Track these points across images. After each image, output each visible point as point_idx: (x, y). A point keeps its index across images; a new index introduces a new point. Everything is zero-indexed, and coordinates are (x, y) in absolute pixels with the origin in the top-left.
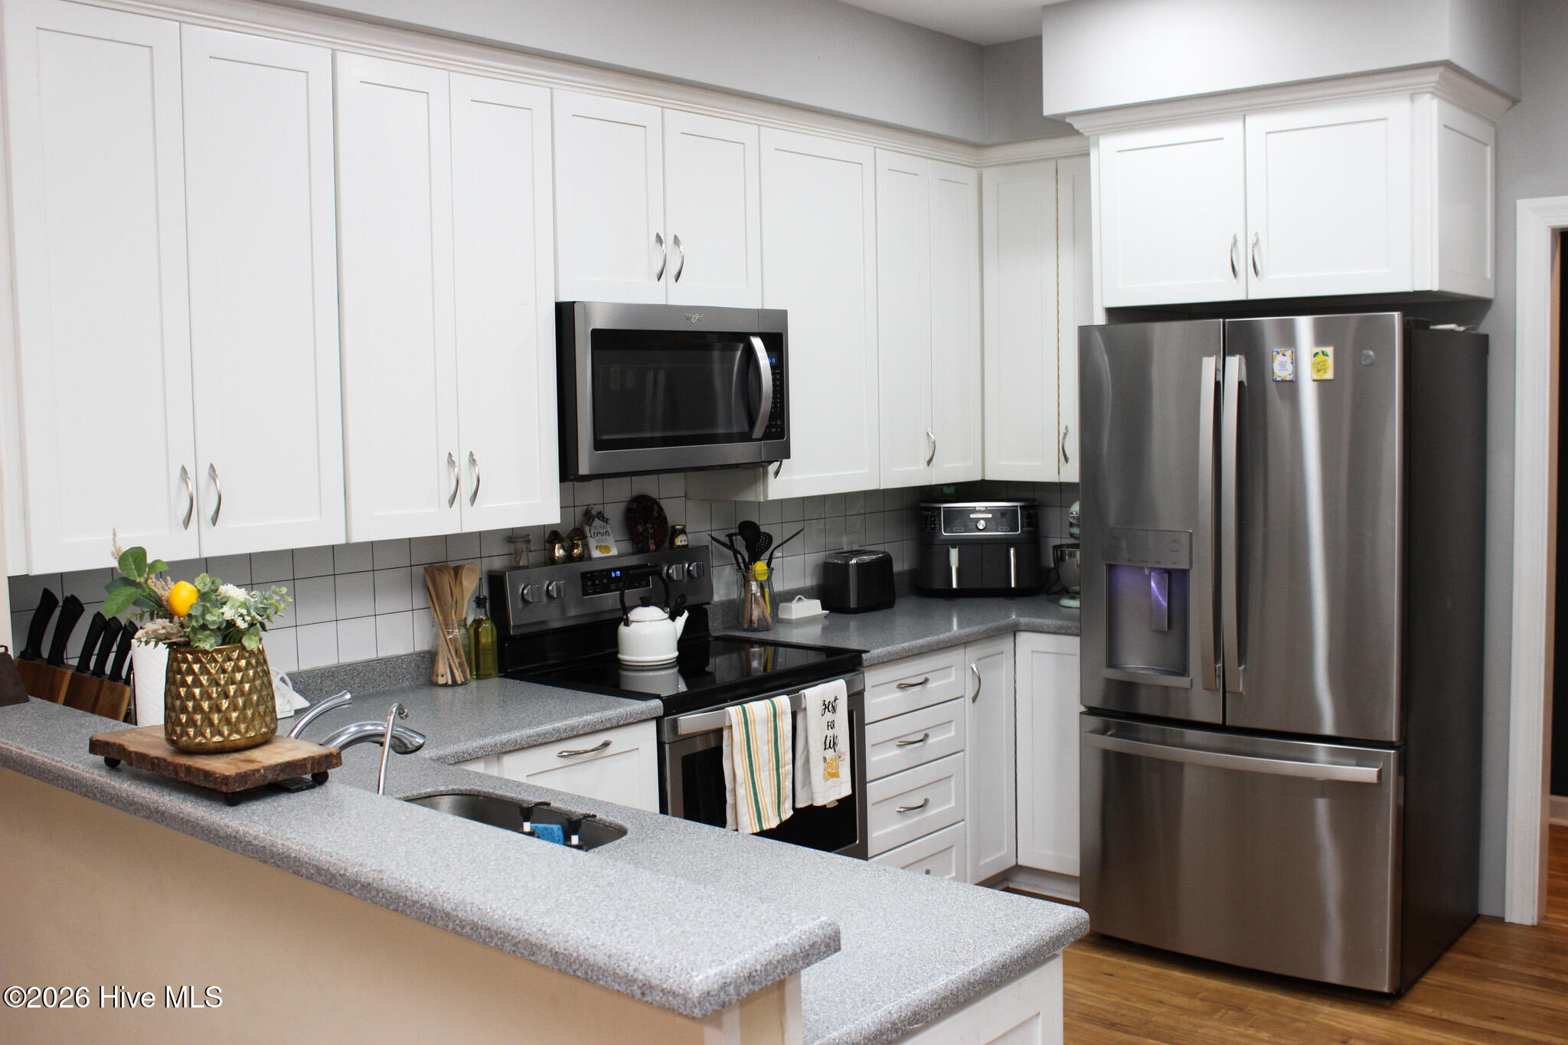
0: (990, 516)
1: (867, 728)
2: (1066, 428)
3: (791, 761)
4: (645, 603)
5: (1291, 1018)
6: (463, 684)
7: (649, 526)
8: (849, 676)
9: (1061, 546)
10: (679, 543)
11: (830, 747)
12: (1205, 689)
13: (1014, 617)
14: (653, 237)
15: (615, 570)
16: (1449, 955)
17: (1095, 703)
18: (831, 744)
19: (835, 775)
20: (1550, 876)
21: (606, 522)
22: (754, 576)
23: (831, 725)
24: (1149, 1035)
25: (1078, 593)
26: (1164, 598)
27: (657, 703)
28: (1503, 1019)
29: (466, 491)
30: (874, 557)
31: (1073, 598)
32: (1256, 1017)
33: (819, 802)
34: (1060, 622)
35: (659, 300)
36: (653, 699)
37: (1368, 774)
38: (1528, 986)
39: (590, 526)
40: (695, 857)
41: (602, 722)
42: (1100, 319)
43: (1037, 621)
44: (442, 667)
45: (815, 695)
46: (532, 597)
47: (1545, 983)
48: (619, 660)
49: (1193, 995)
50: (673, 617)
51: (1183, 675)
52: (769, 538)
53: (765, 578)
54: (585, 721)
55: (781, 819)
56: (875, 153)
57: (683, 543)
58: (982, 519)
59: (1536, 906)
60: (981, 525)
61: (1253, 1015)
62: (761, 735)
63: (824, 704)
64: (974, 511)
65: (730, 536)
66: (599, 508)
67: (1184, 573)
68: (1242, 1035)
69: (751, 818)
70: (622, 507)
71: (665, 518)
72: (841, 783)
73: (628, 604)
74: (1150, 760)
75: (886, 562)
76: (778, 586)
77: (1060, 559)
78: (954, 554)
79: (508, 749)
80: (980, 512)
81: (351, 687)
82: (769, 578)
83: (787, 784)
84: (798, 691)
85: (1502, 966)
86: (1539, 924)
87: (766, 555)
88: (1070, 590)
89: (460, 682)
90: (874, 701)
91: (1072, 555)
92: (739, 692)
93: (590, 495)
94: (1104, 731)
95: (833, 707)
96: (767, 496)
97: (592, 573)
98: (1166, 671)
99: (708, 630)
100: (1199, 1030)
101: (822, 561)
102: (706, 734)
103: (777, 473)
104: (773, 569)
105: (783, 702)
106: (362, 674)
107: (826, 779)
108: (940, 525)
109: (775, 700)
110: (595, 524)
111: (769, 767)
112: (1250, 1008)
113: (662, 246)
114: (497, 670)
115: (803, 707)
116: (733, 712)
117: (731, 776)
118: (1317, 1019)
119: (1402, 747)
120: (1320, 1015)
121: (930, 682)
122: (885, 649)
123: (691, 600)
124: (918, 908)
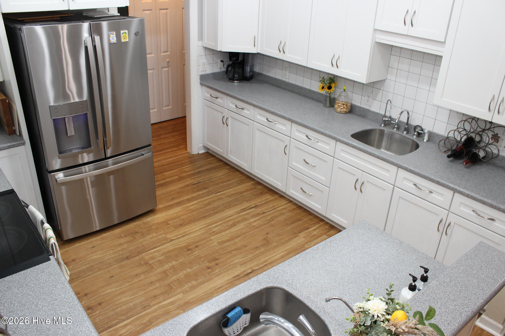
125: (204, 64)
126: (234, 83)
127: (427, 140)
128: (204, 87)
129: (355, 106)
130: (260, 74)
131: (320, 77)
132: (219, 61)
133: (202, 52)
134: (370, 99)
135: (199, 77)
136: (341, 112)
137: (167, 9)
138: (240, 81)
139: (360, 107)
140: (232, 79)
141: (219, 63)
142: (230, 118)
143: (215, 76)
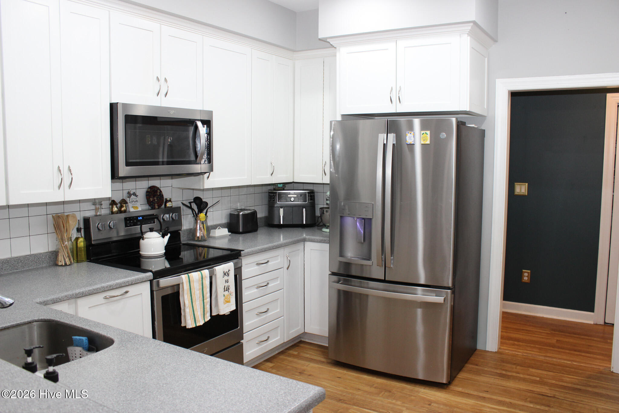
0: (296, 196)
1: (243, 281)
2: (326, 162)
3: (209, 297)
4: (151, 230)
5: (409, 395)
6: (69, 265)
7: (155, 198)
8: (235, 261)
9: (323, 208)
10: (169, 206)
11: (226, 290)
12: (377, 266)
13: (304, 236)
14: (156, 78)
15: (140, 216)
16: (467, 365)
17: (335, 271)
18: (227, 289)
19: (229, 302)
20: (502, 332)
21: (137, 197)
22: (200, 219)
23: (227, 281)
24: (354, 404)
25: (329, 226)
26: (362, 230)
27: (150, 274)
28: (488, 392)
29: (66, 182)
30: (249, 212)
31: (327, 228)
32: (396, 395)
33: (222, 313)
34: (322, 238)
35: (158, 104)
36: (148, 272)
37: (440, 299)
38: (495, 377)
39: (130, 198)
40: (141, 358)
41: (124, 283)
42: (339, 118)
43: (313, 237)
44: (60, 258)
45: (220, 269)
46: (102, 228)
47: (501, 376)
48: (140, 254)
49: (371, 386)
50: (163, 236)
51: (369, 260)
52: (206, 204)
53: (204, 220)
54: (116, 283)
55: (205, 321)
56: (252, 51)
57: (170, 206)
58: (293, 197)
59: (497, 344)
60: (292, 199)
61: (395, 394)
62: (196, 286)
63: (224, 273)
64: (290, 194)
65: (190, 203)
66: (134, 191)
67: (370, 220)
68: (391, 403)
69: (191, 321)
70: (145, 190)
71: (163, 195)
72: (231, 305)
73: (143, 230)
74: (356, 294)
75: (254, 213)
76: (210, 223)
77: (322, 213)
78: (282, 210)
79: (79, 296)
80: (292, 194)
81: (17, 267)
82: (206, 220)
83: (208, 306)
84: (213, 267)
85: (486, 369)
86: (498, 351)
87: (205, 211)
88: (326, 225)
89: (68, 264)
90: (246, 270)
91: (327, 211)
92: (188, 268)
93: (130, 186)
94: (338, 282)
95: (228, 274)
96: (204, 187)
97: (130, 218)
98: (362, 258)
99: (180, 241)
100: (374, 401)
101: (229, 213)
102: (173, 286)
103: (208, 177)
104: (207, 216)
105: (206, 272)
106: (23, 261)
107: (225, 304)
108: (276, 199)
109: (202, 272)
110: (131, 197)
111: (200, 300)
112: (393, 391)
113: (159, 82)
114: (86, 259)
115: (215, 274)
116: (184, 277)
117: (183, 304)
118: (419, 395)
119: (453, 289)
120: (420, 393)
121: (269, 262)
122: (251, 249)
123: (172, 229)
124: (242, 389)
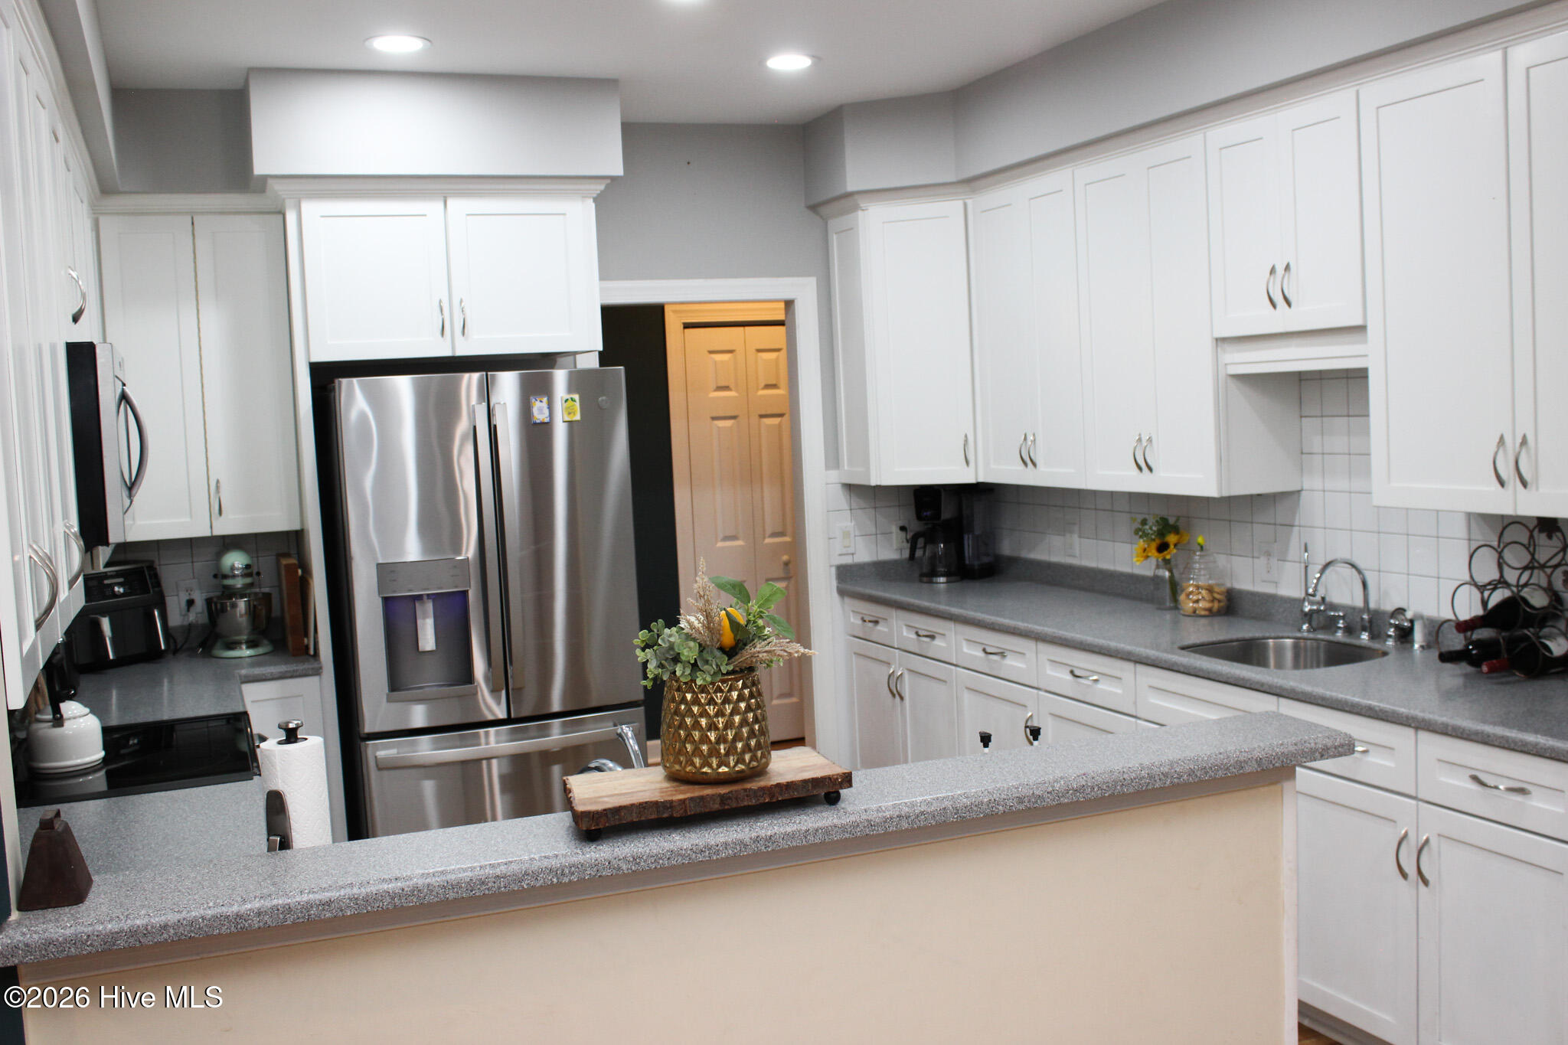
0: (122, 580)
2: (218, 482)
51: (470, 683)
58: (116, 583)
64: (106, 576)
77: (220, 612)
78: (105, 623)
80: (112, 576)
91: (234, 606)
125: (846, 534)
126: (935, 585)
127: (1424, 644)
128: (847, 600)
129: (1240, 592)
130: (1014, 561)
131: (1133, 520)
132: (895, 529)
133: (841, 499)
134: (1274, 561)
135: (833, 570)
136: (1194, 612)
137: (781, 415)
138: (953, 578)
139: (1253, 594)
140: (929, 575)
141: (894, 536)
142: (906, 676)
143: (882, 571)
